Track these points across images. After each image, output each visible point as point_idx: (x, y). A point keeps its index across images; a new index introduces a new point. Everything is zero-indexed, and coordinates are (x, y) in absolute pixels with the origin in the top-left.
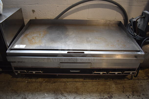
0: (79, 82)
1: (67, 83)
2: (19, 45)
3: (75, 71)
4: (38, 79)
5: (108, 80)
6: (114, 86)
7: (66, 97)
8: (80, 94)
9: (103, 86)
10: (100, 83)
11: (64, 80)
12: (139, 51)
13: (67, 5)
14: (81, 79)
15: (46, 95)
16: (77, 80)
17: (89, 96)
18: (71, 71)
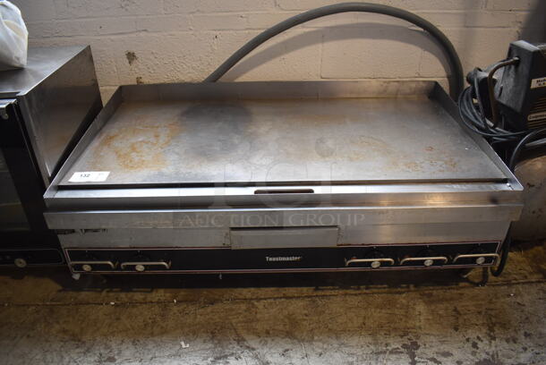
0: (298, 297)
1: (256, 303)
2: (87, 173)
3: (284, 259)
4: (152, 291)
5: (399, 289)
6: (421, 307)
7: (253, 349)
8: (303, 340)
9: (383, 311)
10: (371, 299)
11: (247, 292)
12: (505, 181)
13: (247, 32)
14: (305, 289)
15: (184, 346)
16: (291, 291)
17: (335, 344)
18: (271, 259)
